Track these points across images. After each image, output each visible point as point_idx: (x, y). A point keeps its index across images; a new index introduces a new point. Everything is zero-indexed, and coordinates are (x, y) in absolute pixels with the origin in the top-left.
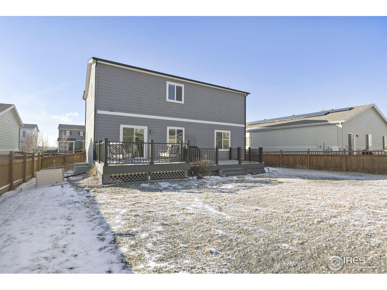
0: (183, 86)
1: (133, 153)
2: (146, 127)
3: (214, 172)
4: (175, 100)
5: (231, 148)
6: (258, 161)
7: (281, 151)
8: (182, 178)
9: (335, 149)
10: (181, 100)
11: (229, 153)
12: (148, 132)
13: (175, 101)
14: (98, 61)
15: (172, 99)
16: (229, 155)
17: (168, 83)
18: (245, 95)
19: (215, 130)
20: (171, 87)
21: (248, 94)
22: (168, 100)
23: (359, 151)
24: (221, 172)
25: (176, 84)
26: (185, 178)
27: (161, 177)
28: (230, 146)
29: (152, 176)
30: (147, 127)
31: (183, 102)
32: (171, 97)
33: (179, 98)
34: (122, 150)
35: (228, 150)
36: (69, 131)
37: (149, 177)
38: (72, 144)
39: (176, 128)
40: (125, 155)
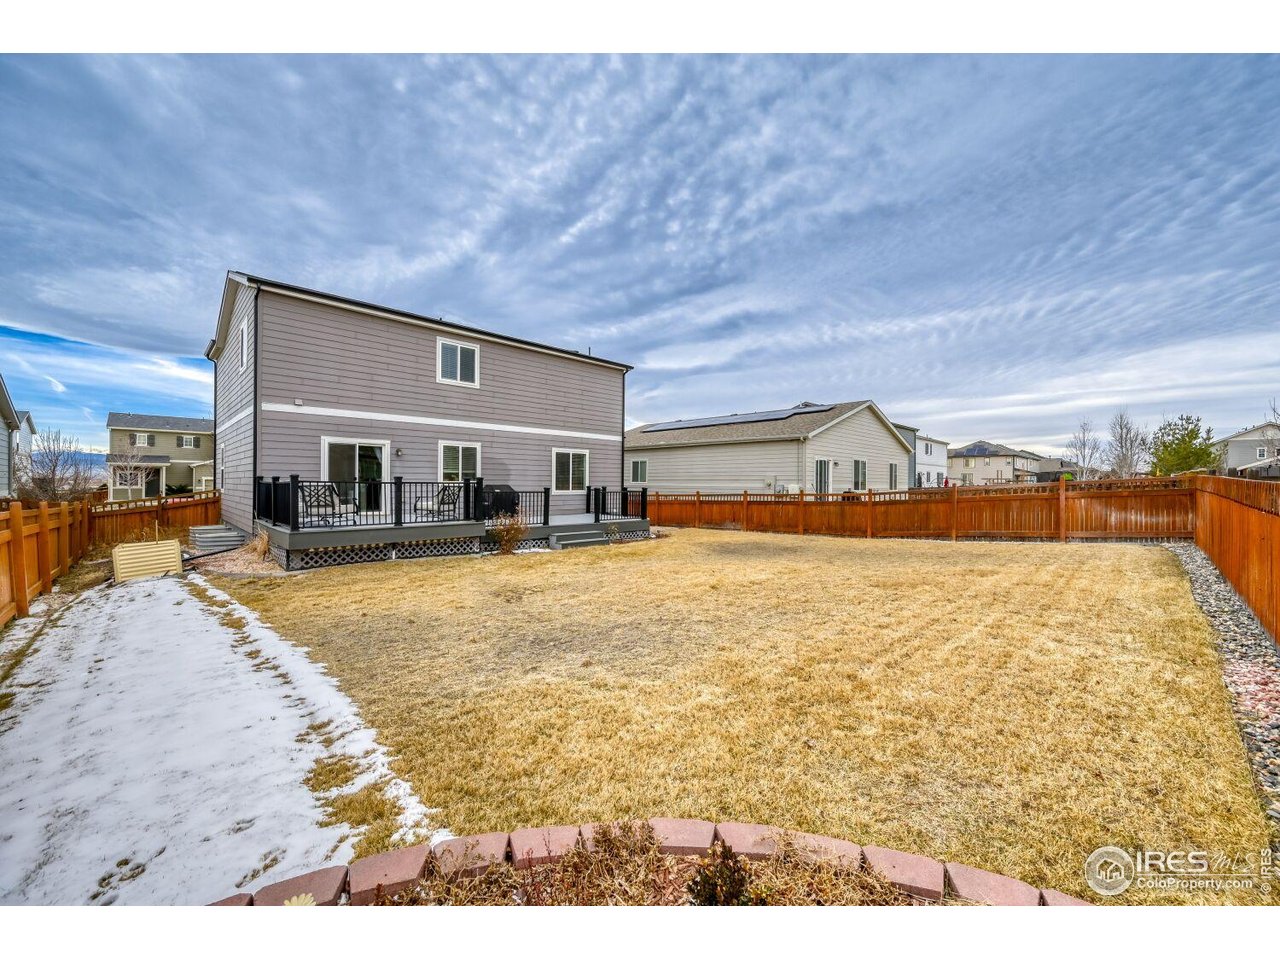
0: (476, 348)
1: (355, 504)
2: (387, 443)
3: (539, 540)
4: (456, 379)
5: (589, 488)
6: (636, 515)
7: (698, 492)
8: (468, 553)
9: (793, 488)
10: (473, 381)
11: (585, 498)
12: (391, 454)
13: (458, 382)
14: (263, 287)
15: (450, 378)
16: (585, 502)
17: (441, 341)
18: (622, 371)
19: (553, 449)
20: (448, 351)
21: (629, 368)
22: (439, 379)
23: (837, 495)
24: (553, 540)
25: (459, 344)
26: (474, 552)
27: (421, 552)
28: (587, 484)
29: (399, 551)
30: (389, 442)
31: (477, 384)
32: (449, 372)
33: (468, 375)
34: (332, 498)
35: (584, 492)
36: (146, 435)
37: (394, 553)
38: (157, 471)
39: (461, 445)
40: (337, 509)
